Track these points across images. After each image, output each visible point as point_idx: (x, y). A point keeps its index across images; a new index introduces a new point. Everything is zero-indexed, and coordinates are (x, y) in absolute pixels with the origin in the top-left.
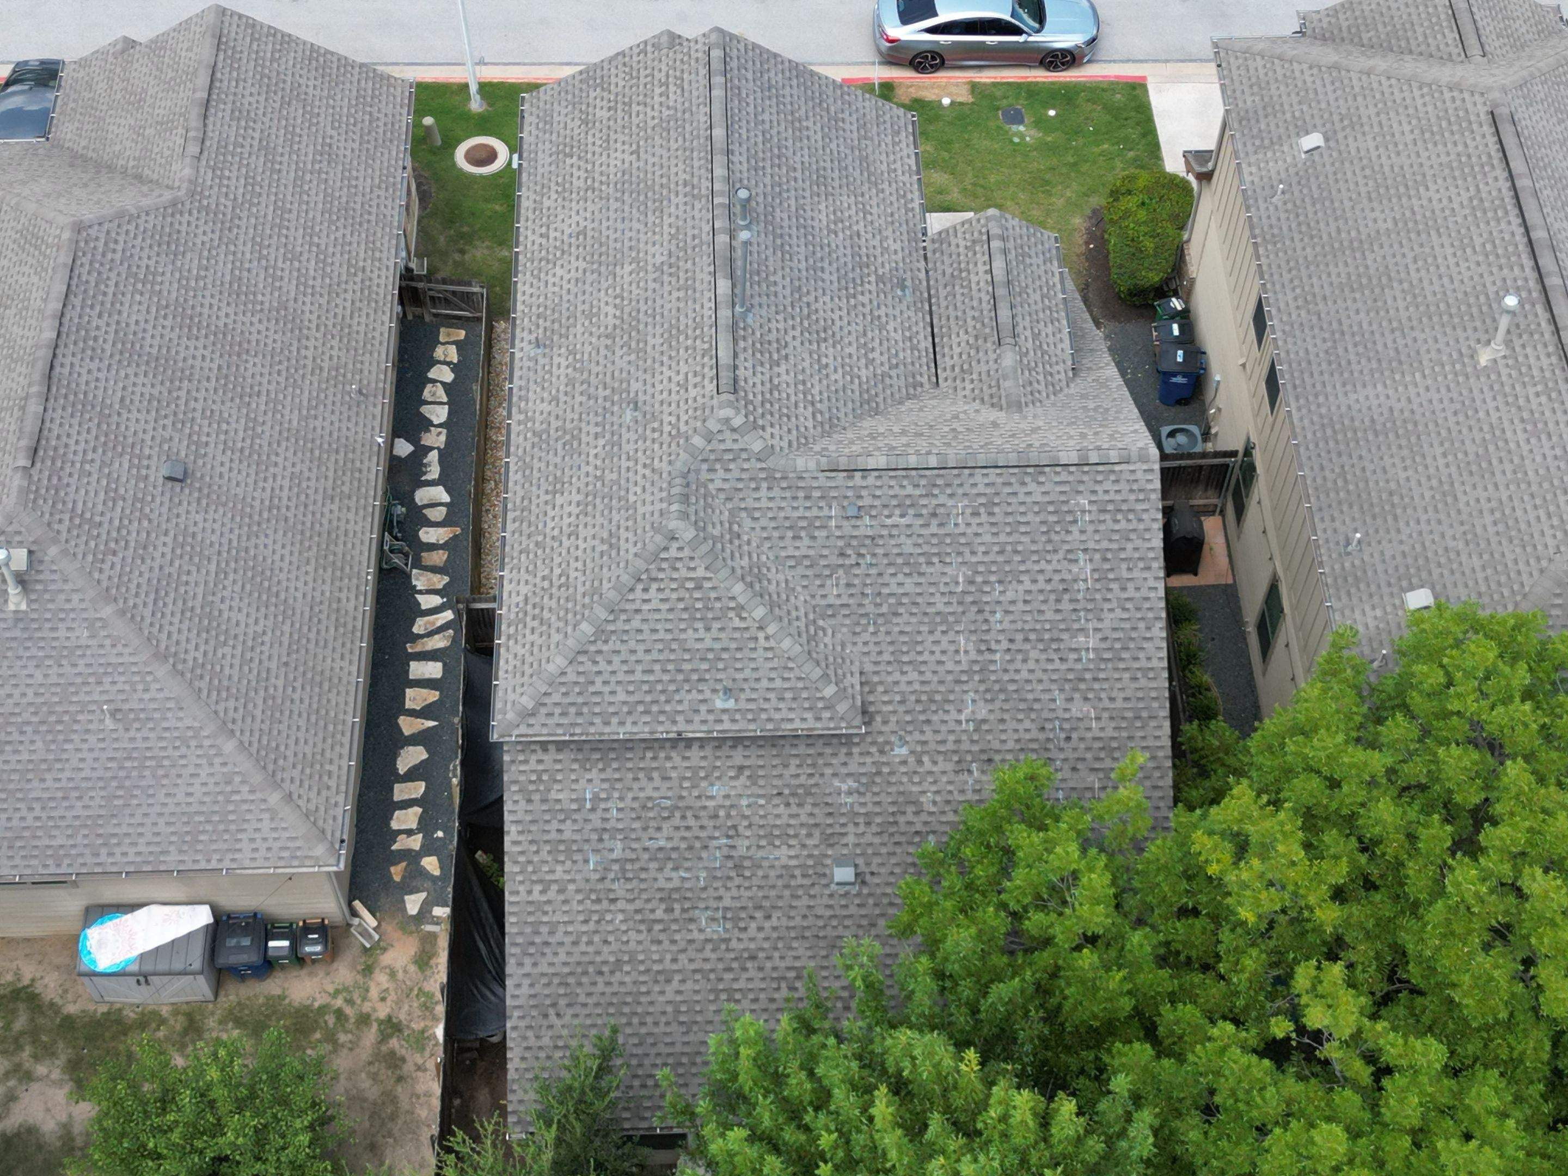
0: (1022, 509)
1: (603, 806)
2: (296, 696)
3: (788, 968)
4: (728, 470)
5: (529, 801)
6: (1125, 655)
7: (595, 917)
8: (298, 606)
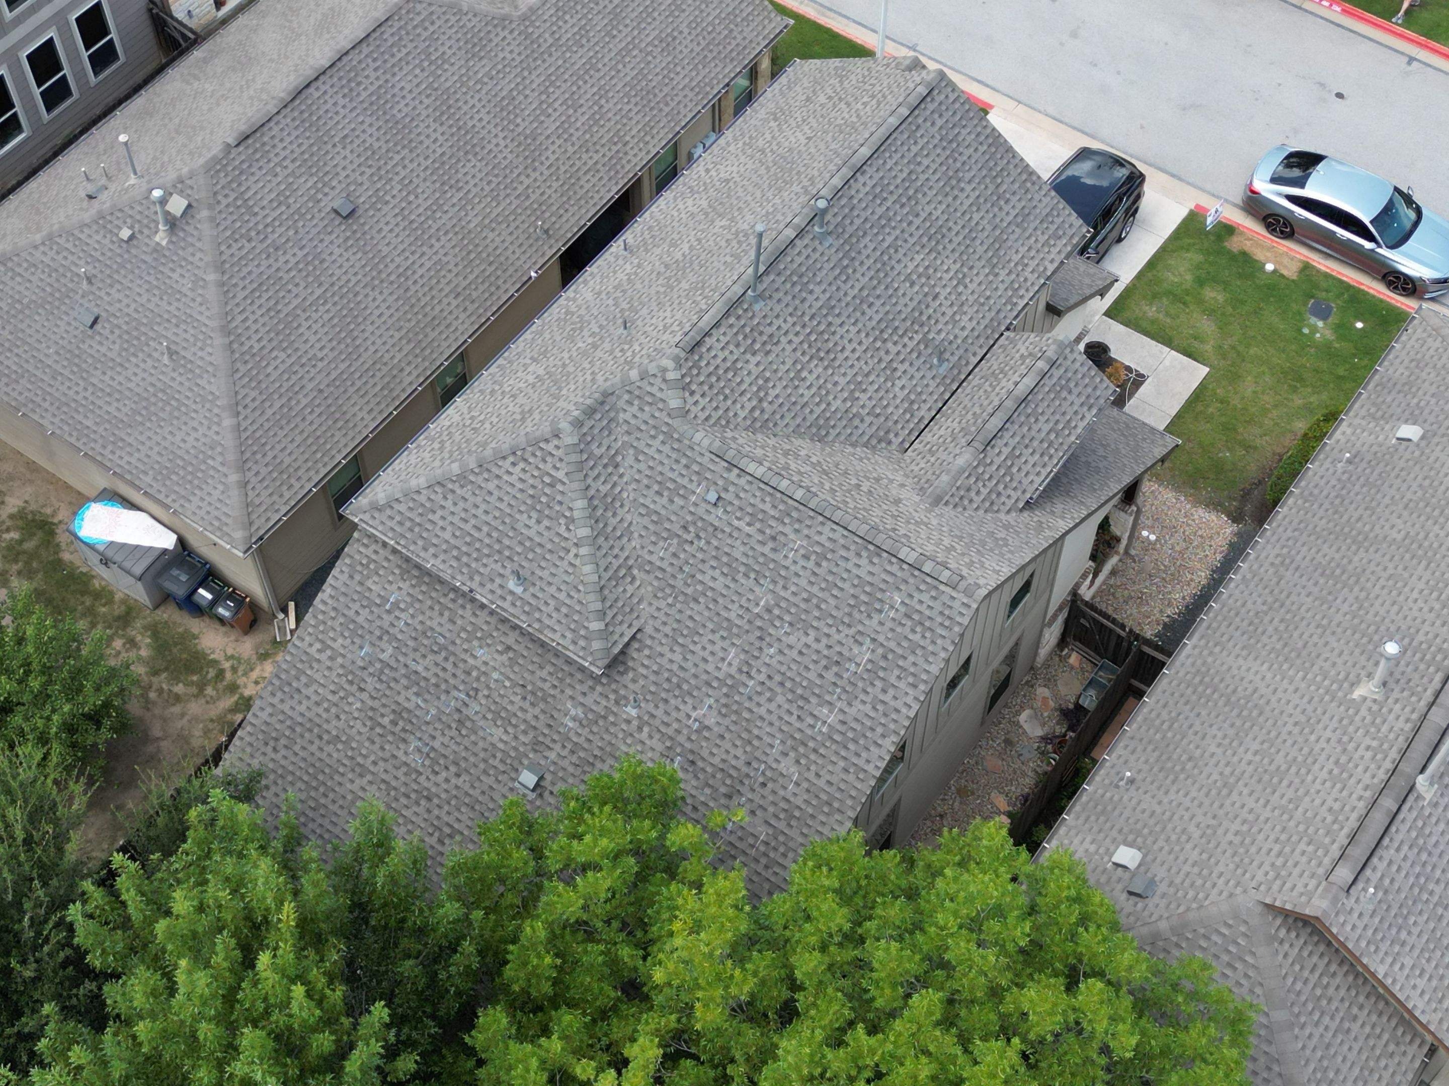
0: (845, 576)
1: (397, 613)
2: (310, 418)
3: (448, 824)
4: (641, 409)
5: (351, 577)
6: (851, 746)
7: (342, 694)
8: (365, 356)
